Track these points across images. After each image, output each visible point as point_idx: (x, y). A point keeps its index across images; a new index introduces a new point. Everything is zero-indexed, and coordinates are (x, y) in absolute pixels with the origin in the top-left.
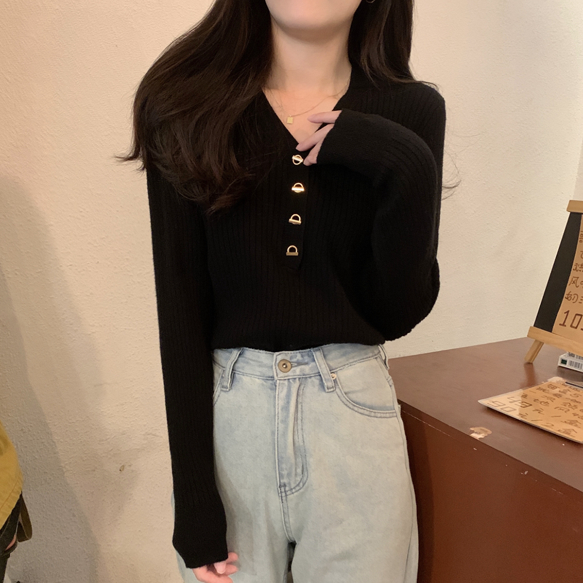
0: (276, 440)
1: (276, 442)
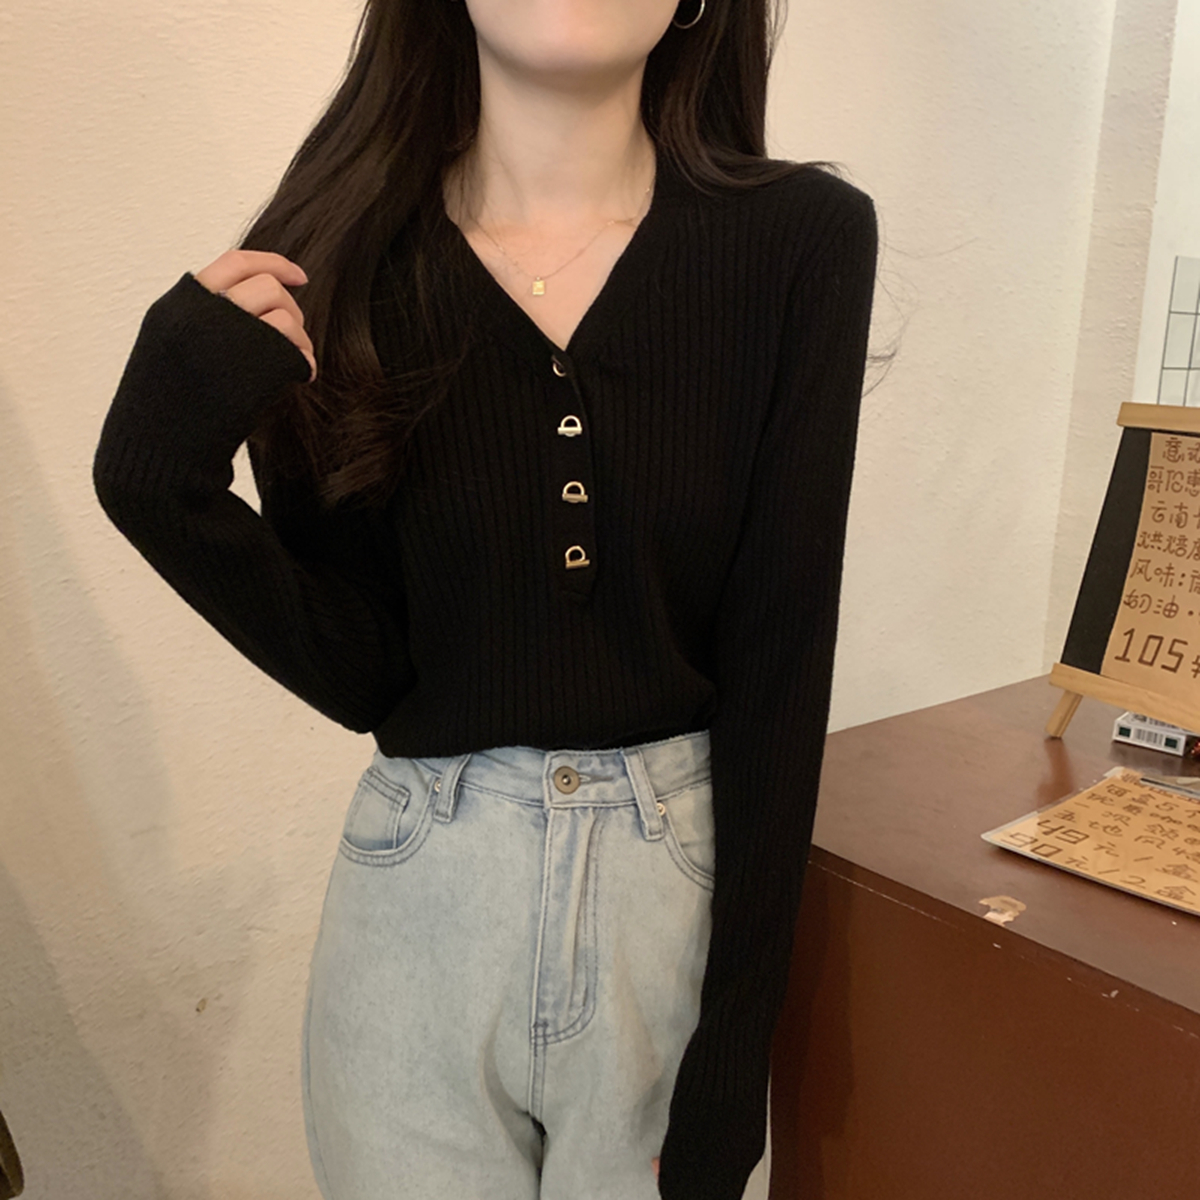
0: (540, 933)
1: (540, 938)
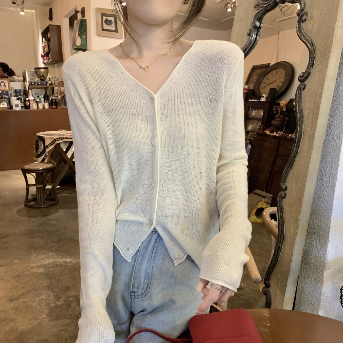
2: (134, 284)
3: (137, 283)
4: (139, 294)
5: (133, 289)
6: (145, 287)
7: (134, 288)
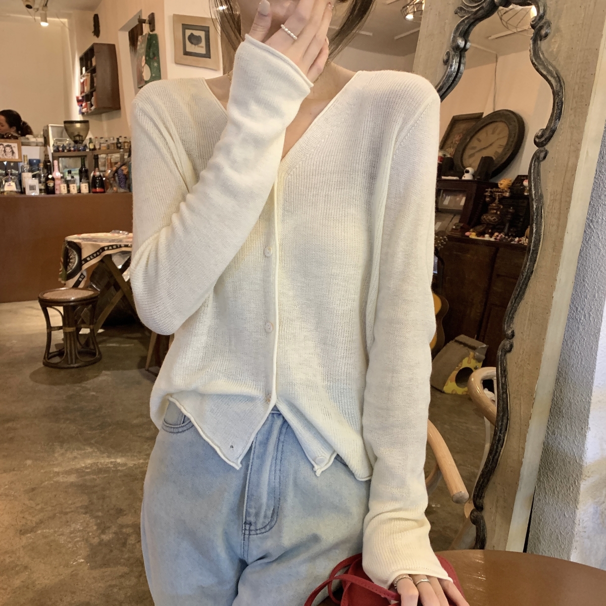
2: (248, 509)
3: (255, 508)
4: (259, 526)
5: (248, 519)
6: (270, 513)
7: (249, 517)
